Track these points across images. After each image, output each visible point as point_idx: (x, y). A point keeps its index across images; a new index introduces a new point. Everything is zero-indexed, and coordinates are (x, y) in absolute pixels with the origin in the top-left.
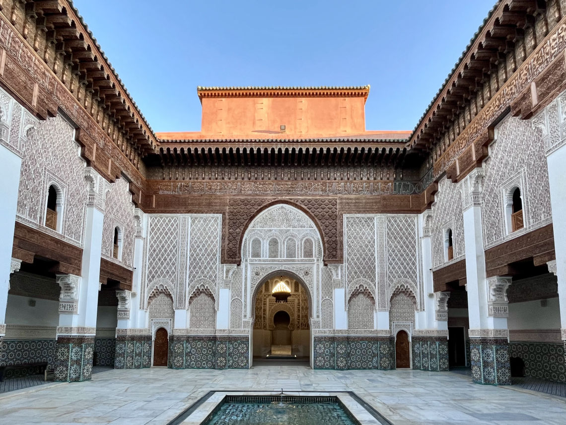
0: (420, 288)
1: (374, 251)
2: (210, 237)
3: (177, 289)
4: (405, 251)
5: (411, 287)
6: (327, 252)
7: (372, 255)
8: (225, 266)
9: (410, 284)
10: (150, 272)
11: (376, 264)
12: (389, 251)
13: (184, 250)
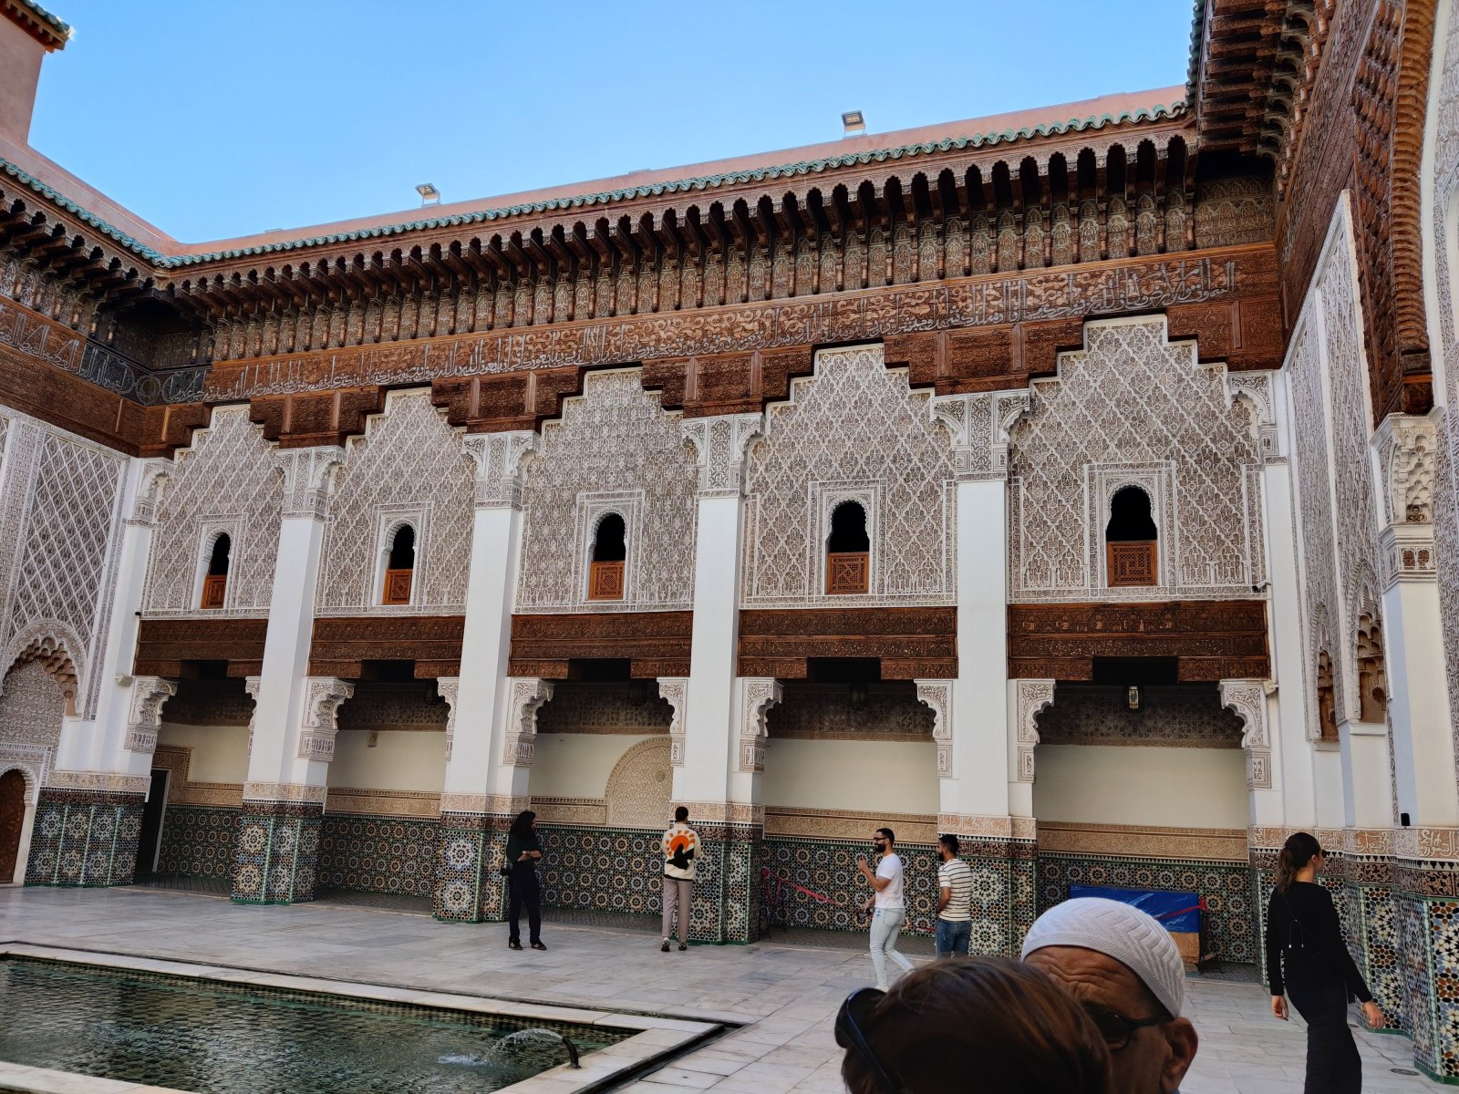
0: (96, 657)
4: (77, 546)
5: (72, 647)
9: (72, 640)
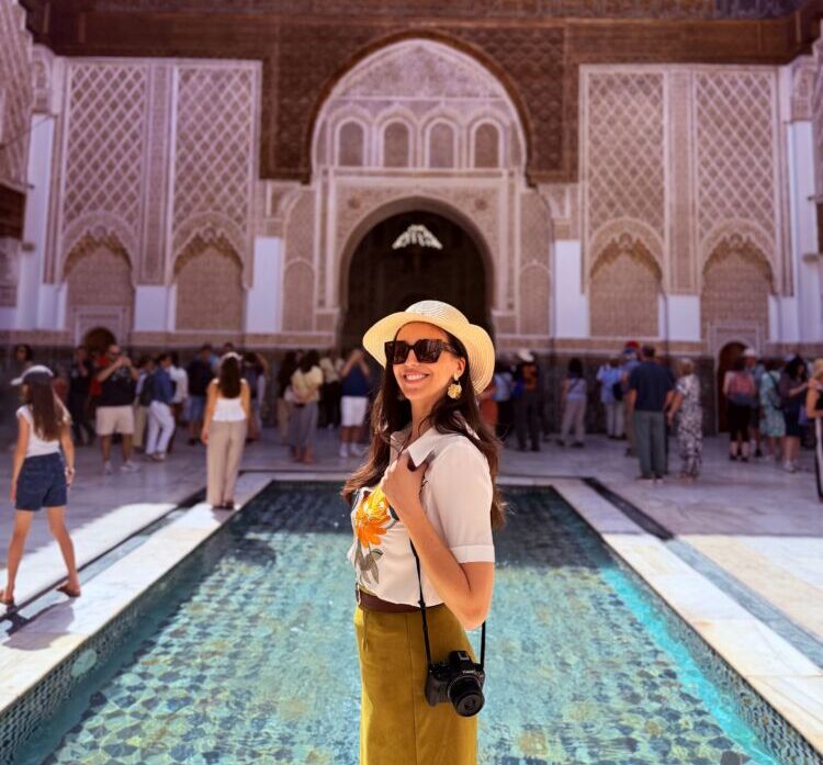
0: (783, 243)
1: (661, 153)
2: (228, 117)
3: (142, 237)
5: (759, 239)
6: (535, 154)
7: (657, 163)
8: (271, 186)
9: (757, 233)
10: (72, 197)
11: (667, 184)
12: (700, 153)
13: (162, 144)
